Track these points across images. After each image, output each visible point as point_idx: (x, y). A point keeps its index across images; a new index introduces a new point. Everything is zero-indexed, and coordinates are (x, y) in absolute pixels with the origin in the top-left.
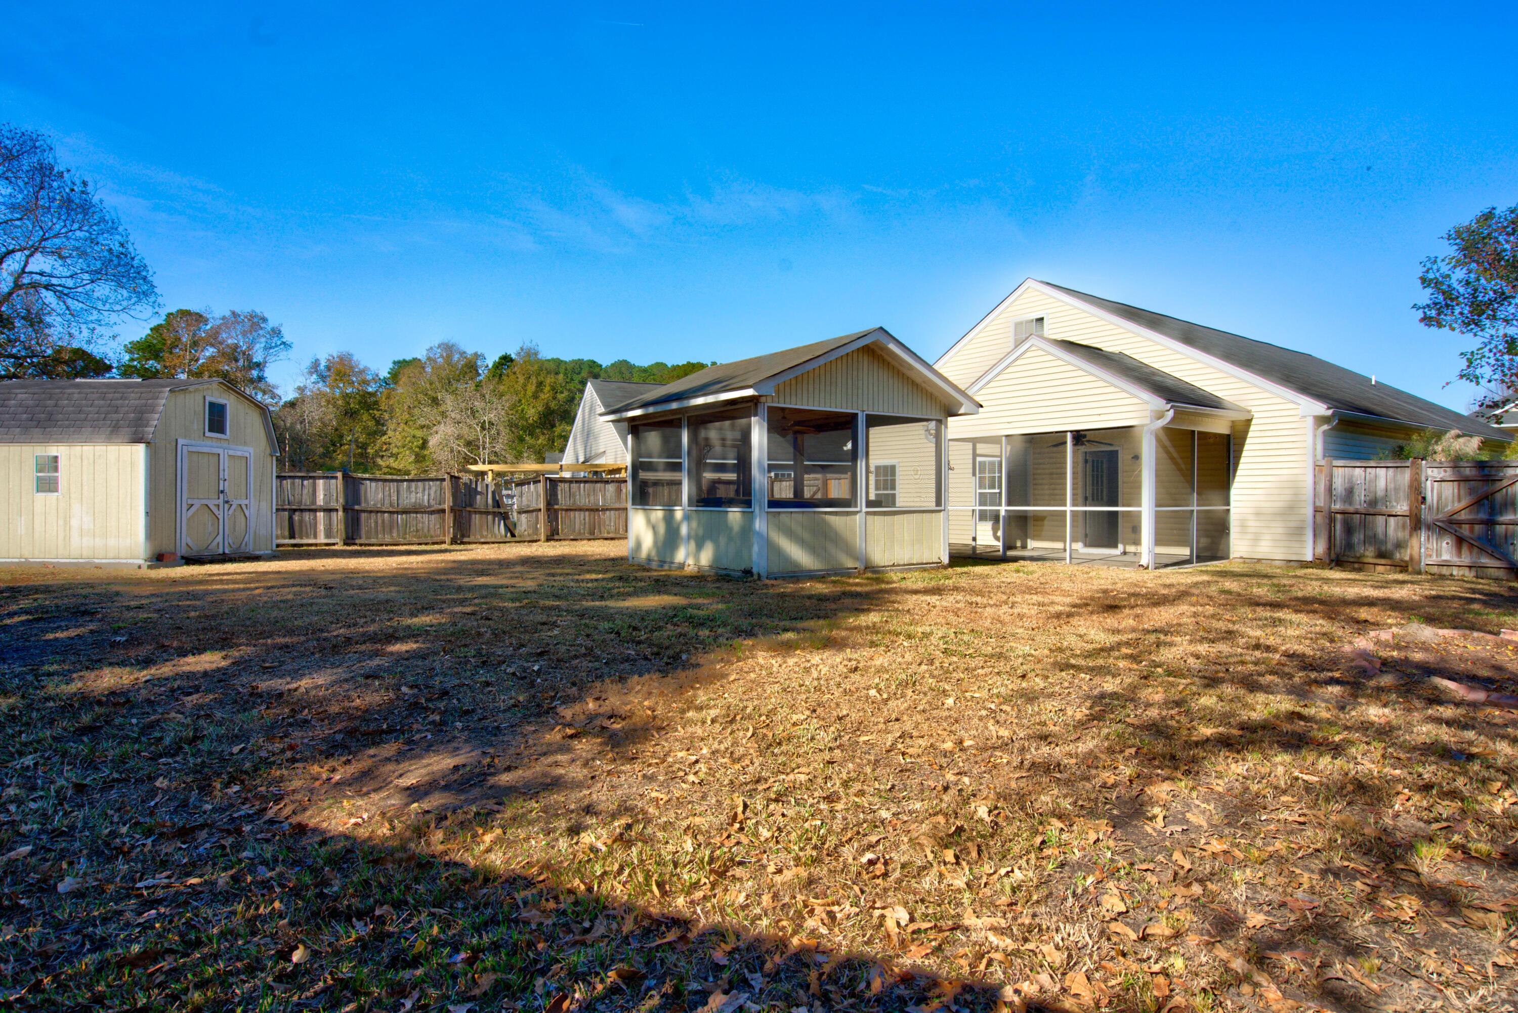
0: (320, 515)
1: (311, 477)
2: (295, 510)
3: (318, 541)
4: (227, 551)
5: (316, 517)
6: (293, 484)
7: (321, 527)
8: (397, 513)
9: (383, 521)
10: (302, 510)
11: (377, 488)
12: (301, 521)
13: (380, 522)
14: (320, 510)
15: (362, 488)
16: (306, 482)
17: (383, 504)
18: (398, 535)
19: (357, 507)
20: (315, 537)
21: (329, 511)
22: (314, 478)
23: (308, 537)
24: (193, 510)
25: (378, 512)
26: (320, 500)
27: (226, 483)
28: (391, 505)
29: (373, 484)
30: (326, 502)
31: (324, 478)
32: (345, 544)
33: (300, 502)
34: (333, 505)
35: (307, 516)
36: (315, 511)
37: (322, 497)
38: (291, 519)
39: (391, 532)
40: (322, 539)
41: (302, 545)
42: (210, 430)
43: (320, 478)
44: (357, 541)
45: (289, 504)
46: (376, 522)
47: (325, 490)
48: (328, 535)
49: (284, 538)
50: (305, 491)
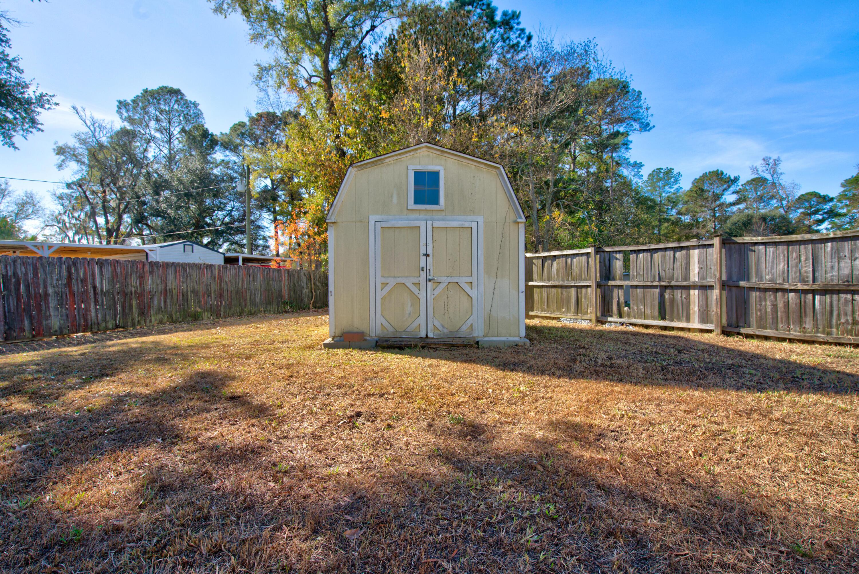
0: (695, 293)
1: (682, 248)
2: (666, 287)
3: (690, 326)
4: (430, 335)
5: (689, 295)
6: (664, 257)
7: (695, 308)
8: (814, 292)
9: (787, 304)
10: (672, 287)
11: (775, 257)
12: (672, 301)
13: (780, 305)
14: (694, 287)
15: (752, 257)
16: (678, 254)
17: (786, 280)
18: (816, 325)
19: (742, 284)
20: (688, 320)
21: (705, 288)
22: (687, 248)
23: (679, 320)
24: (387, 289)
25: (777, 290)
26: (694, 276)
27: (430, 259)
28: (803, 281)
29: (771, 250)
30: (702, 277)
31: (699, 247)
32: (725, 333)
33: (671, 279)
34: (711, 281)
35: (678, 294)
36: (688, 288)
37: (696, 271)
38: (662, 296)
39: (801, 322)
40: (696, 324)
41: (672, 329)
42: (416, 202)
43: (694, 247)
44: (743, 331)
45: (660, 279)
46: (775, 307)
47: (699, 262)
48: (704, 318)
49: (654, 318)
50: (678, 264)
